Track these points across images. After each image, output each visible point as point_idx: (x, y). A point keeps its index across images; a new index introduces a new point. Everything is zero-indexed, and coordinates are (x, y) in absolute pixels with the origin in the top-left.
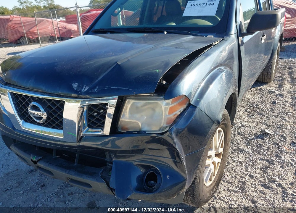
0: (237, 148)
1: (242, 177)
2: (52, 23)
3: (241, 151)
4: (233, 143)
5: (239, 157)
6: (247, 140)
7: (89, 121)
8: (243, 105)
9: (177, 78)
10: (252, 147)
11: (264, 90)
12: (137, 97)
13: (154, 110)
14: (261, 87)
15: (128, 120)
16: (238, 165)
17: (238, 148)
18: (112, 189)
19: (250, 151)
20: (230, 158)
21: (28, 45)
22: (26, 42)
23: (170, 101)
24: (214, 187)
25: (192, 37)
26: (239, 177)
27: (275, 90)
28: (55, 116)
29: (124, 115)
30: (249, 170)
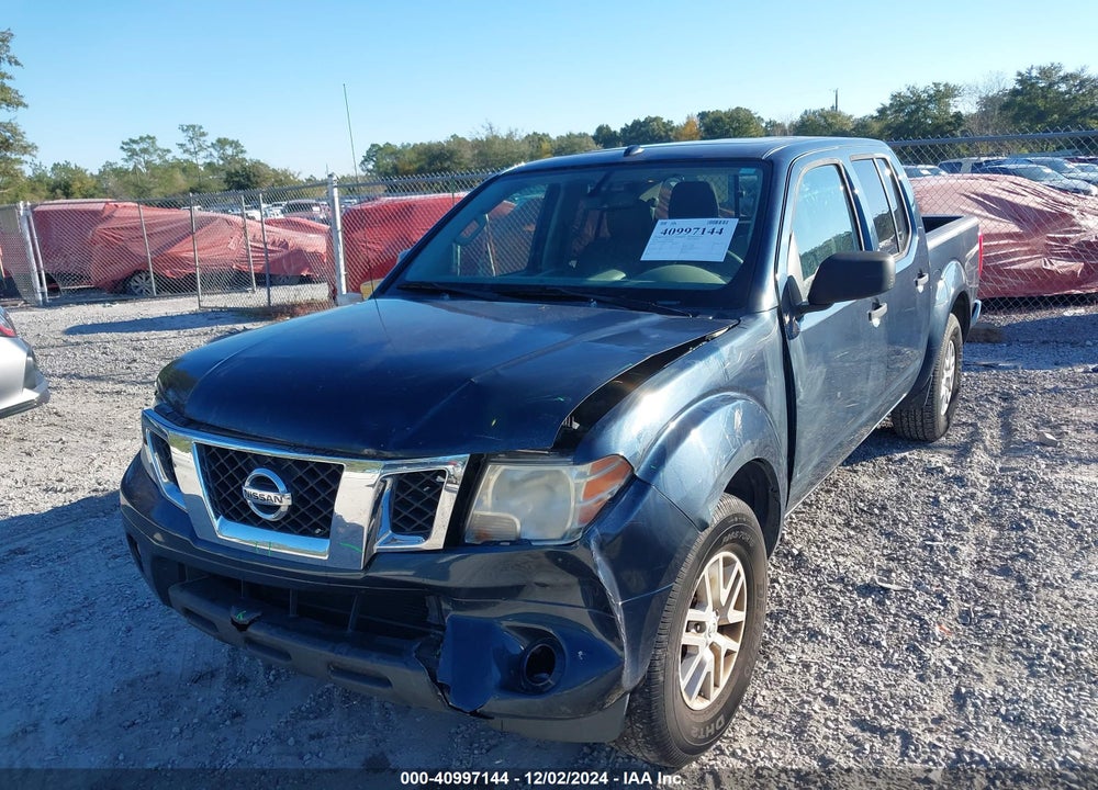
0: (801, 627)
1: (803, 702)
2: (244, 228)
3: (812, 636)
4: (791, 614)
5: (803, 652)
6: (836, 607)
7: (395, 514)
8: (841, 506)
9: (606, 417)
10: (847, 625)
11: (911, 465)
12: (513, 457)
13: (550, 488)
14: (907, 454)
15: (489, 513)
16: (798, 671)
17: (805, 625)
18: (442, 687)
19: (839, 636)
20: (777, 653)
21: (155, 297)
22: (151, 288)
23: (586, 468)
24: (717, 716)
25: (656, 318)
26: (794, 702)
27: (946, 464)
28: (312, 503)
29: (481, 501)
30: (825, 685)
